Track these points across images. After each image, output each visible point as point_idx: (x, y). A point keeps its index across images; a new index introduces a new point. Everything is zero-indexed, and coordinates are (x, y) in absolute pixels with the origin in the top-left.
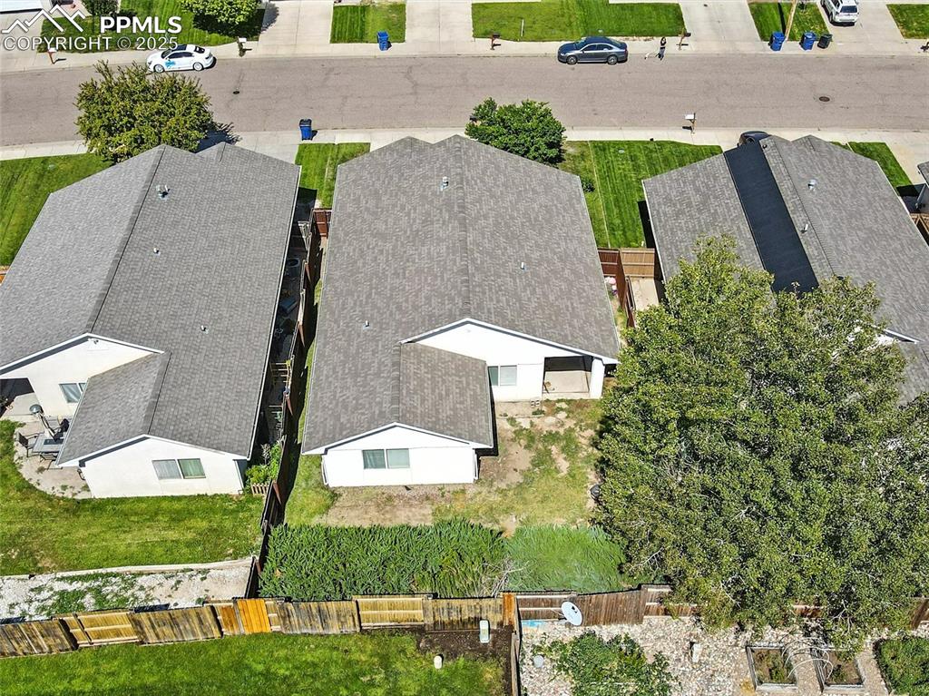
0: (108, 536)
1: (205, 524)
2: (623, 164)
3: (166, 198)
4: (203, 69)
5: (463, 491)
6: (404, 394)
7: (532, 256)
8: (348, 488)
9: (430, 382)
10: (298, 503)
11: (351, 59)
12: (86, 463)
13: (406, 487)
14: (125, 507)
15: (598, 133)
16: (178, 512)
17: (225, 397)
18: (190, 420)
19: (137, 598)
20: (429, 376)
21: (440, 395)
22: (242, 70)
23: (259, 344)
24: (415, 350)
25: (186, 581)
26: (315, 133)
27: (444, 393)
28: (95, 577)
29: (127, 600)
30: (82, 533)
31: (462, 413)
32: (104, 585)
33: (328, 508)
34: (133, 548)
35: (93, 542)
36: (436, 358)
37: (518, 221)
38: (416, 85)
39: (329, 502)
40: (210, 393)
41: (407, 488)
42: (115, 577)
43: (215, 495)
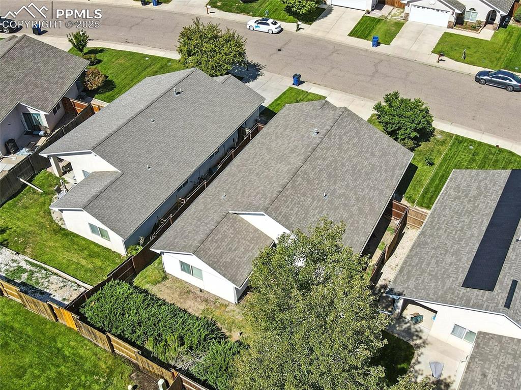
0: (60, 250)
1: (100, 264)
2: (465, 155)
3: (177, 96)
4: (273, 33)
5: (226, 306)
6: (209, 240)
7: (338, 191)
8: (174, 276)
9: (229, 239)
10: (147, 273)
11: (352, 48)
12: (63, 211)
13: (201, 289)
14: (76, 239)
15: (465, 131)
16: (94, 252)
17: (135, 206)
18: (109, 210)
19: (43, 285)
20: (232, 236)
21: (230, 249)
22: (291, 39)
23: (172, 185)
24: (235, 219)
25: (68, 287)
26: (302, 82)
27: (234, 248)
28: (37, 266)
29: (39, 283)
30: (51, 244)
31: (236, 263)
32: (37, 272)
33: (158, 282)
34: (64, 261)
35: (53, 250)
36: (244, 228)
37: (345, 169)
38: (377, 71)
39: (160, 279)
40: (128, 201)
41: (201, 291)
42: (45, 270)
43: (115, 252)
